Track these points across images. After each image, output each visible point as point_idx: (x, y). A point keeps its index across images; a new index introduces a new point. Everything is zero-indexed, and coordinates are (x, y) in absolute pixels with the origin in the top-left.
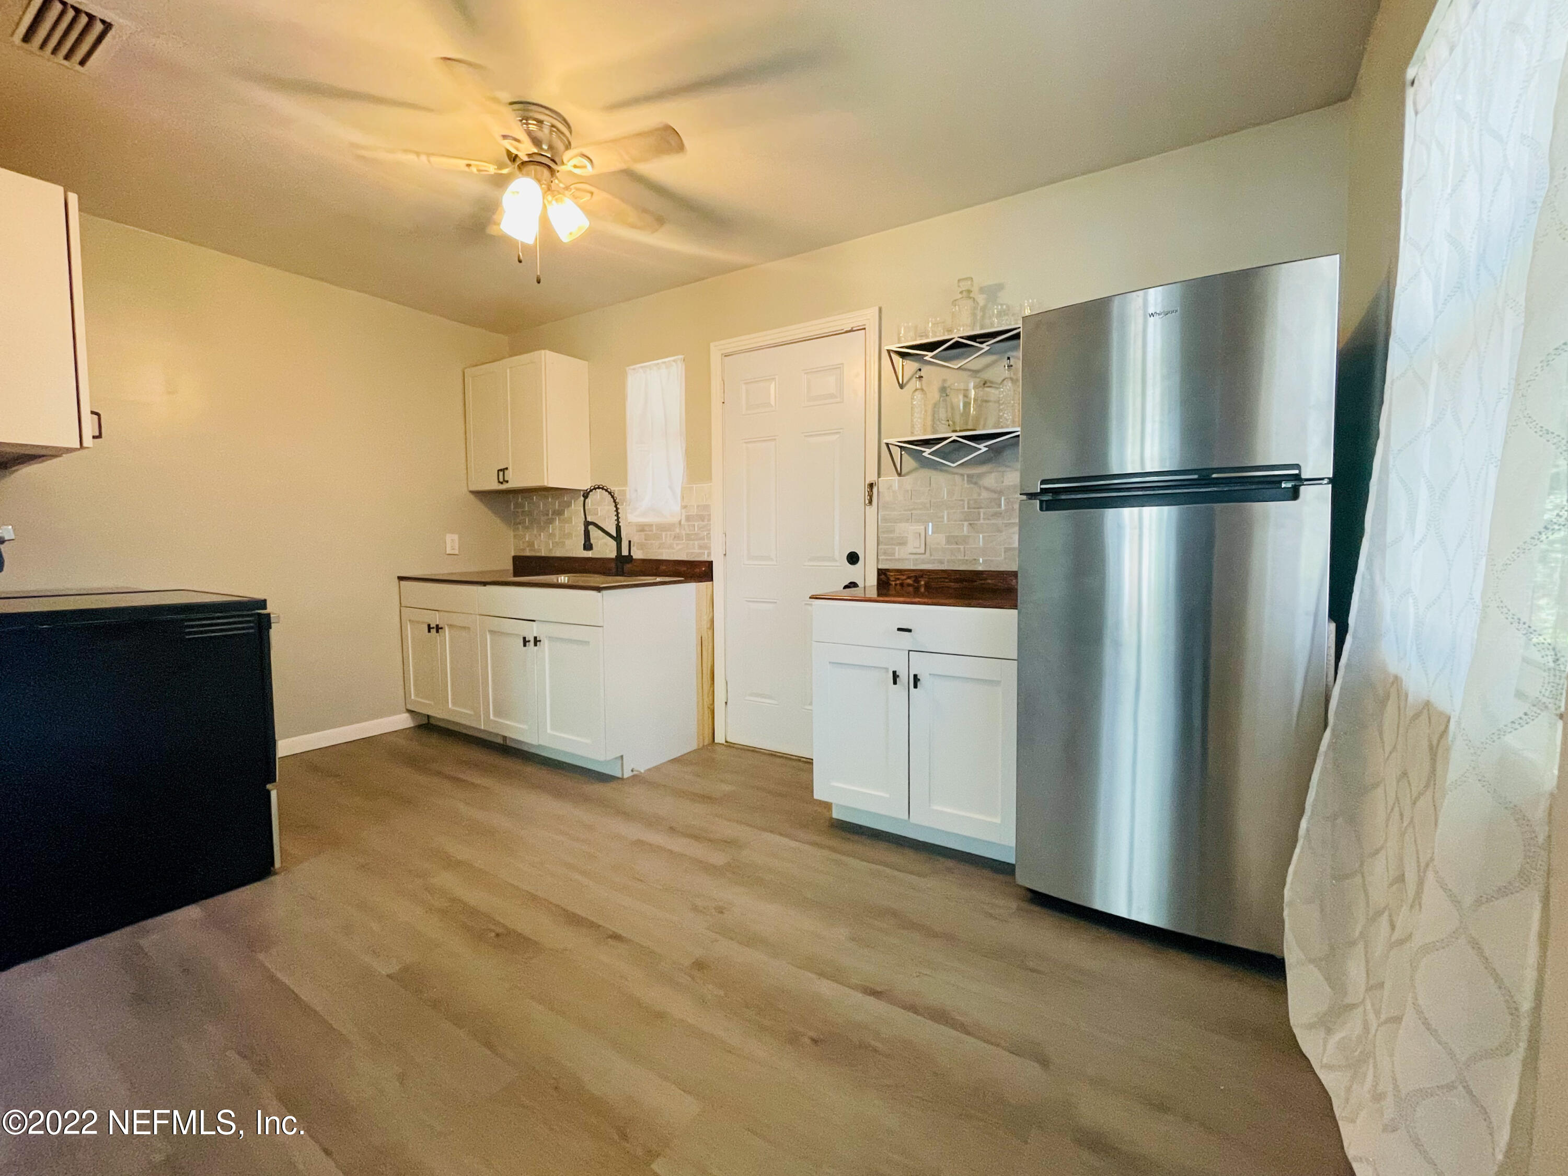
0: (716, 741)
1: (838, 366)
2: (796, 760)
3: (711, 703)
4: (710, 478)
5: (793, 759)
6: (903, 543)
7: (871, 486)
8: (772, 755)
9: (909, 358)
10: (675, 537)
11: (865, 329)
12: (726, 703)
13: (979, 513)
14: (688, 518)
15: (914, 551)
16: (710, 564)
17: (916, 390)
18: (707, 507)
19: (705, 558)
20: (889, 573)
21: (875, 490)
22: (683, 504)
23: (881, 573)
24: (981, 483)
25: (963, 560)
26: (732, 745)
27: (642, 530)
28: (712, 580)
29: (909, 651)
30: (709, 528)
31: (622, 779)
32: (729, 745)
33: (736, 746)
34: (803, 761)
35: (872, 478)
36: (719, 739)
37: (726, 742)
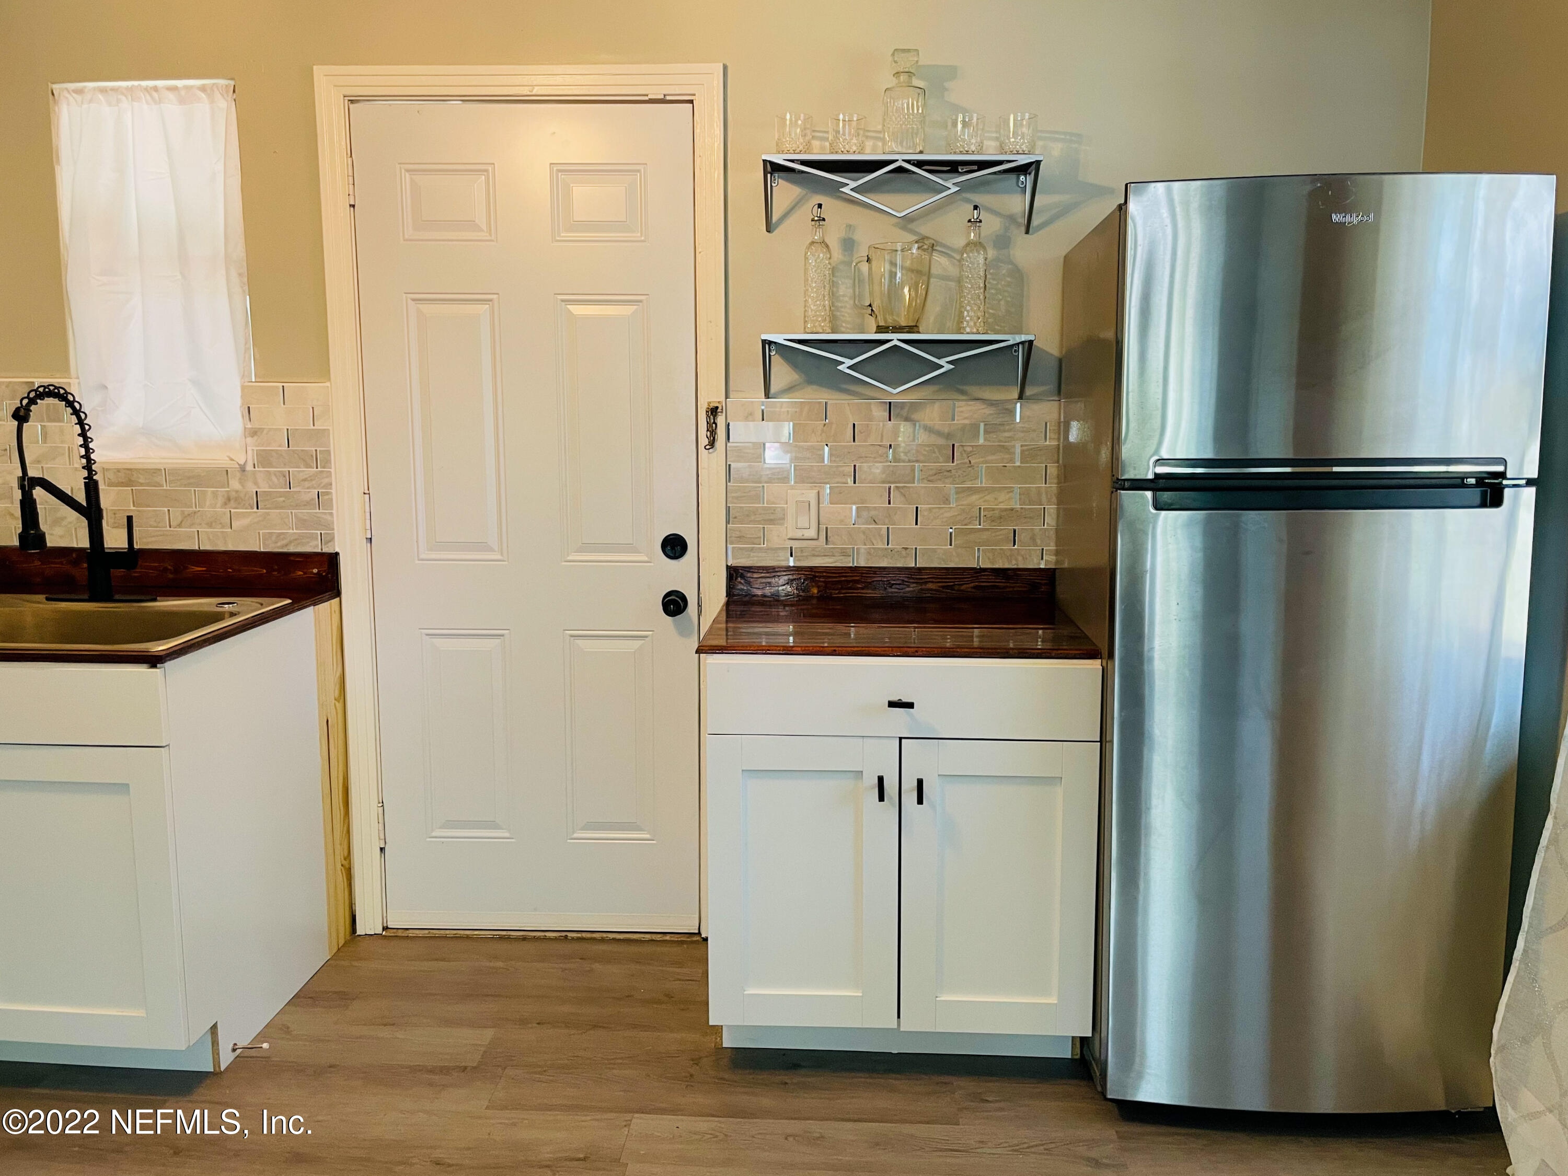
0: (360, 931)
1: (638, 167)
2: (556, 939)
3: (346, 854)
4: (324, 372)
5: (550, 939)
6: (774, 518)
7: (713, 411)
8: (501, 938)
9: (782, 174)
10: (229, 499)
11: (691, 102)
12: (382, 849)
13: (913, 470)
14: (264, 458)
15: (799, 534)
16: (332, 560)
17: (813, 243)
18: (321, 435)
19: (313, 547)
20: (749, 575)
21: (721, 420)
22: (249, 426)
23: (734, 574)
24: (915, 416)
25: (886, 549)
26: (400, 933)
27: (129, 483)
28: (338, 594)
29: (901, 739)
30: (326, 481)
31: (215, 1074)
32: (390, 935)
33: (411, 934)
34: (573, 939)
35: (712, 394)
36: (368, 924)
37: (385, 928)
